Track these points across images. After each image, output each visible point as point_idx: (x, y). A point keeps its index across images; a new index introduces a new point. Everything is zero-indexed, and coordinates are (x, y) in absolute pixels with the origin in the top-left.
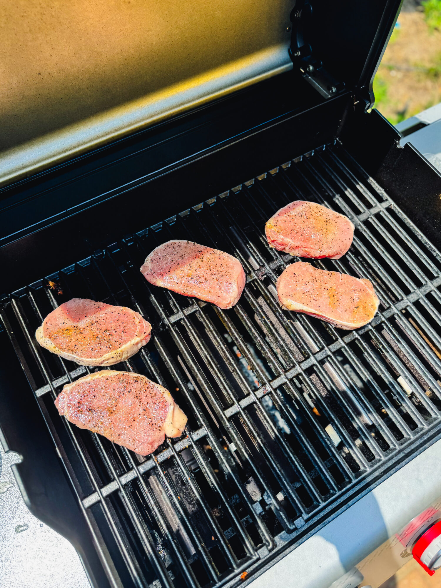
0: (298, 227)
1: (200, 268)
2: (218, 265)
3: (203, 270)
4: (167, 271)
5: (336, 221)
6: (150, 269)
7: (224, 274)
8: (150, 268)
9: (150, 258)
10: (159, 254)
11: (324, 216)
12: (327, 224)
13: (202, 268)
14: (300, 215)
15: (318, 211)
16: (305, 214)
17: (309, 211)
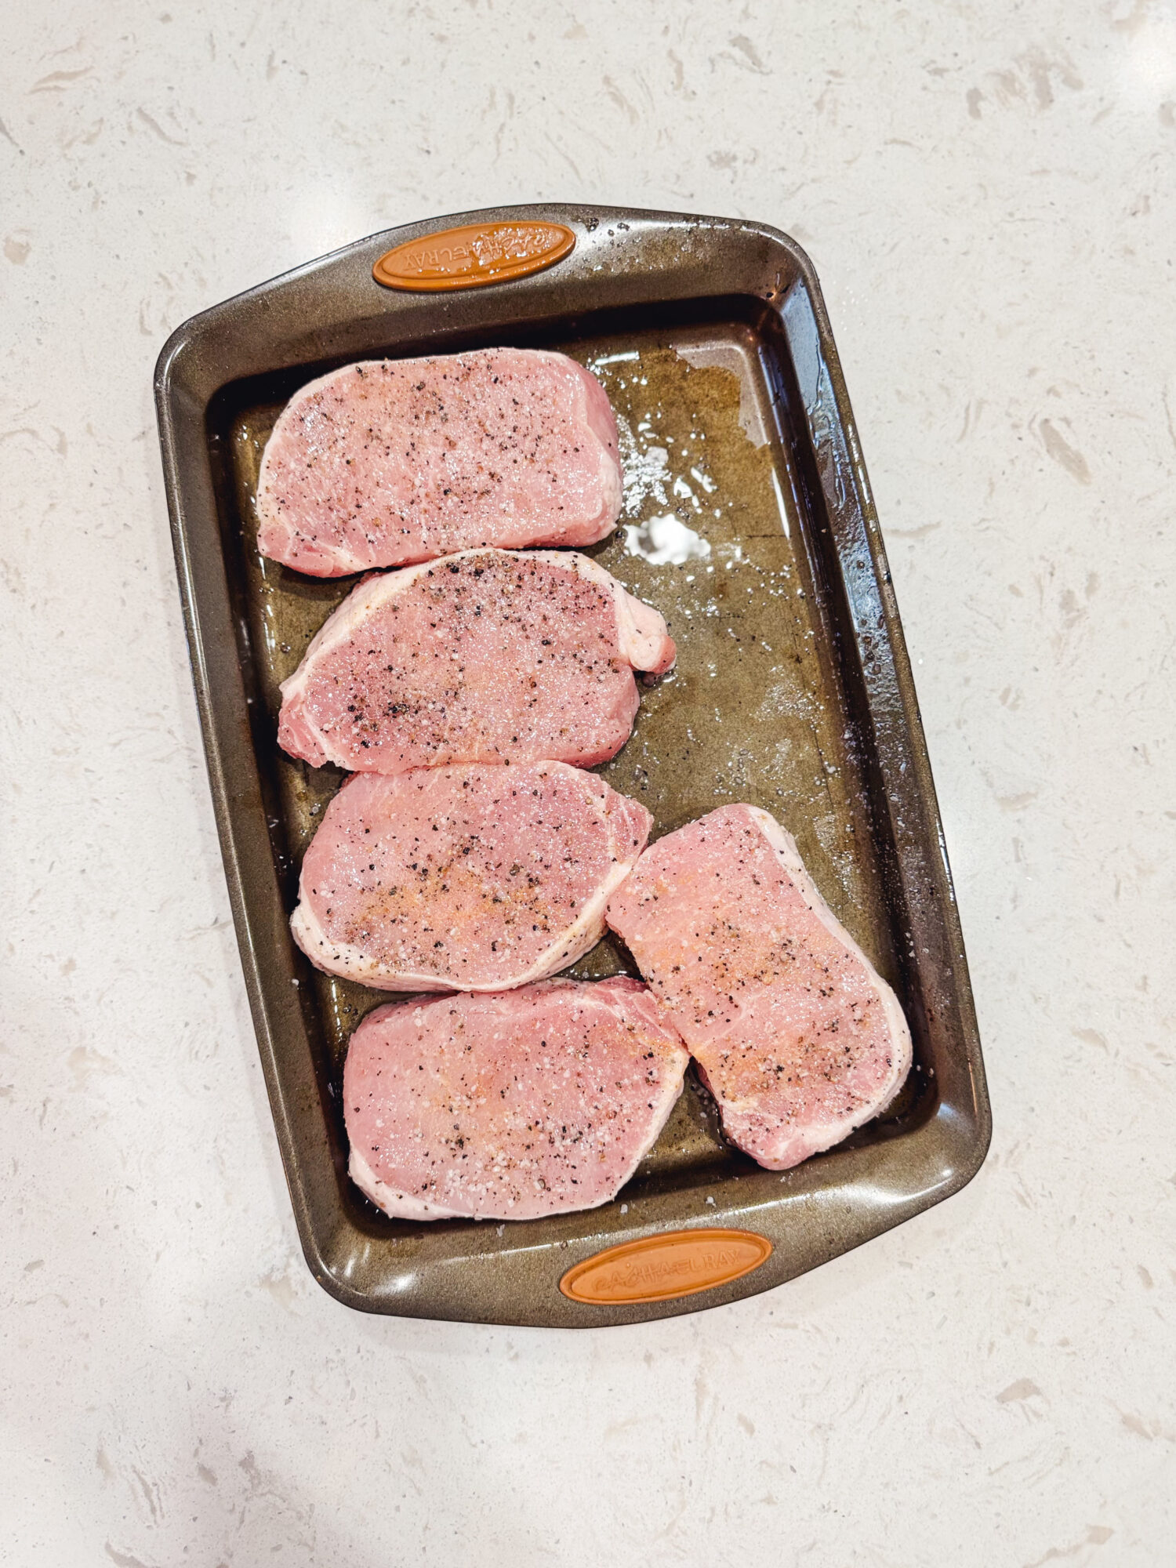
0: (567, 1074)
1: (452, 445)
2: (509, 411)
3: (465, 449)
4: (353, 510)
5: (429, 1160)
6: (292, 535)
7: (540, 432)
8: (291, 531)
9: (270, 497)
10: (293, 465)
11: (479, 1165)
12: (456, 1133)
13: (460, 444)
14: (573, 1131)
15: (506, 1178)
16: (552, 1142)
17: (543, 1163)
